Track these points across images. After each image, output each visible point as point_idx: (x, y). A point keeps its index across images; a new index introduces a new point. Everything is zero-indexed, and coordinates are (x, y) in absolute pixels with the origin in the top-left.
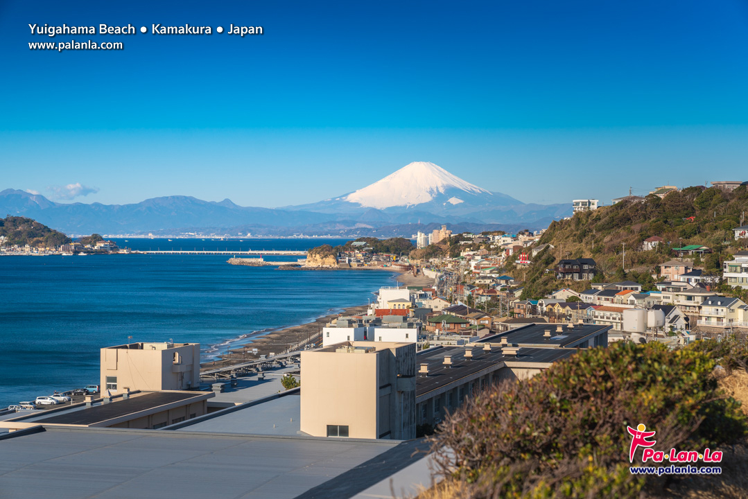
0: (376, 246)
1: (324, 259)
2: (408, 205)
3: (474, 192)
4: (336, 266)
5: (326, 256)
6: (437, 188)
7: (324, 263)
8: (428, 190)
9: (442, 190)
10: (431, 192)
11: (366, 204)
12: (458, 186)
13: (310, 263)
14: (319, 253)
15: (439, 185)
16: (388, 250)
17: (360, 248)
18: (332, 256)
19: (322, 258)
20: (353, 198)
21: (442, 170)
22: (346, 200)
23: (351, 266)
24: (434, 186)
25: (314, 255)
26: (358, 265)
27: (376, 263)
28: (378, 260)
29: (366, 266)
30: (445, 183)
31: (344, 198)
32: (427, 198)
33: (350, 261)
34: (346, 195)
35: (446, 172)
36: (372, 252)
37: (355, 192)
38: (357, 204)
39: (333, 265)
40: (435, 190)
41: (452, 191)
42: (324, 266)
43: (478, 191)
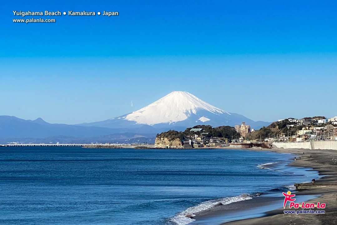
0: (211, 132)
1: (172, 141)
2: (170, 122)
3: (218, 113)
4: (181, 147)
5: (173, 139)
6: (191, 110)
7: (171, 145)
8: (185, 112)
9: (194, 112)
10: (187, 113)
11: (140, 121)
12: (206, 108)
13: (159, 145)
14: (167, 137)
15: (193, 107)
16: (220, 136)
17: (198, 133)
18: (178, 139)
19: (170, 141)
20: (130, 117)
21: (194, 97)
22: (126, 119)
23: (193, 147)
24: (189, 109)
25: (162, 139)
26: (199, 146)
27: (214, 144)
28: (215, 142)
29: (205, 147)
30: (196, 106)
31: (124, 117)
32: (184, 118)
33: (192, 143)
34: (126, 115)
35: (197, 99)
36: (209, 136)
37: (132, 113)
38: (133, 122)
39: (179, 147)
40: (190, 112)
41: (202, 112)
42: (172, 147)
43: (221, 112)
